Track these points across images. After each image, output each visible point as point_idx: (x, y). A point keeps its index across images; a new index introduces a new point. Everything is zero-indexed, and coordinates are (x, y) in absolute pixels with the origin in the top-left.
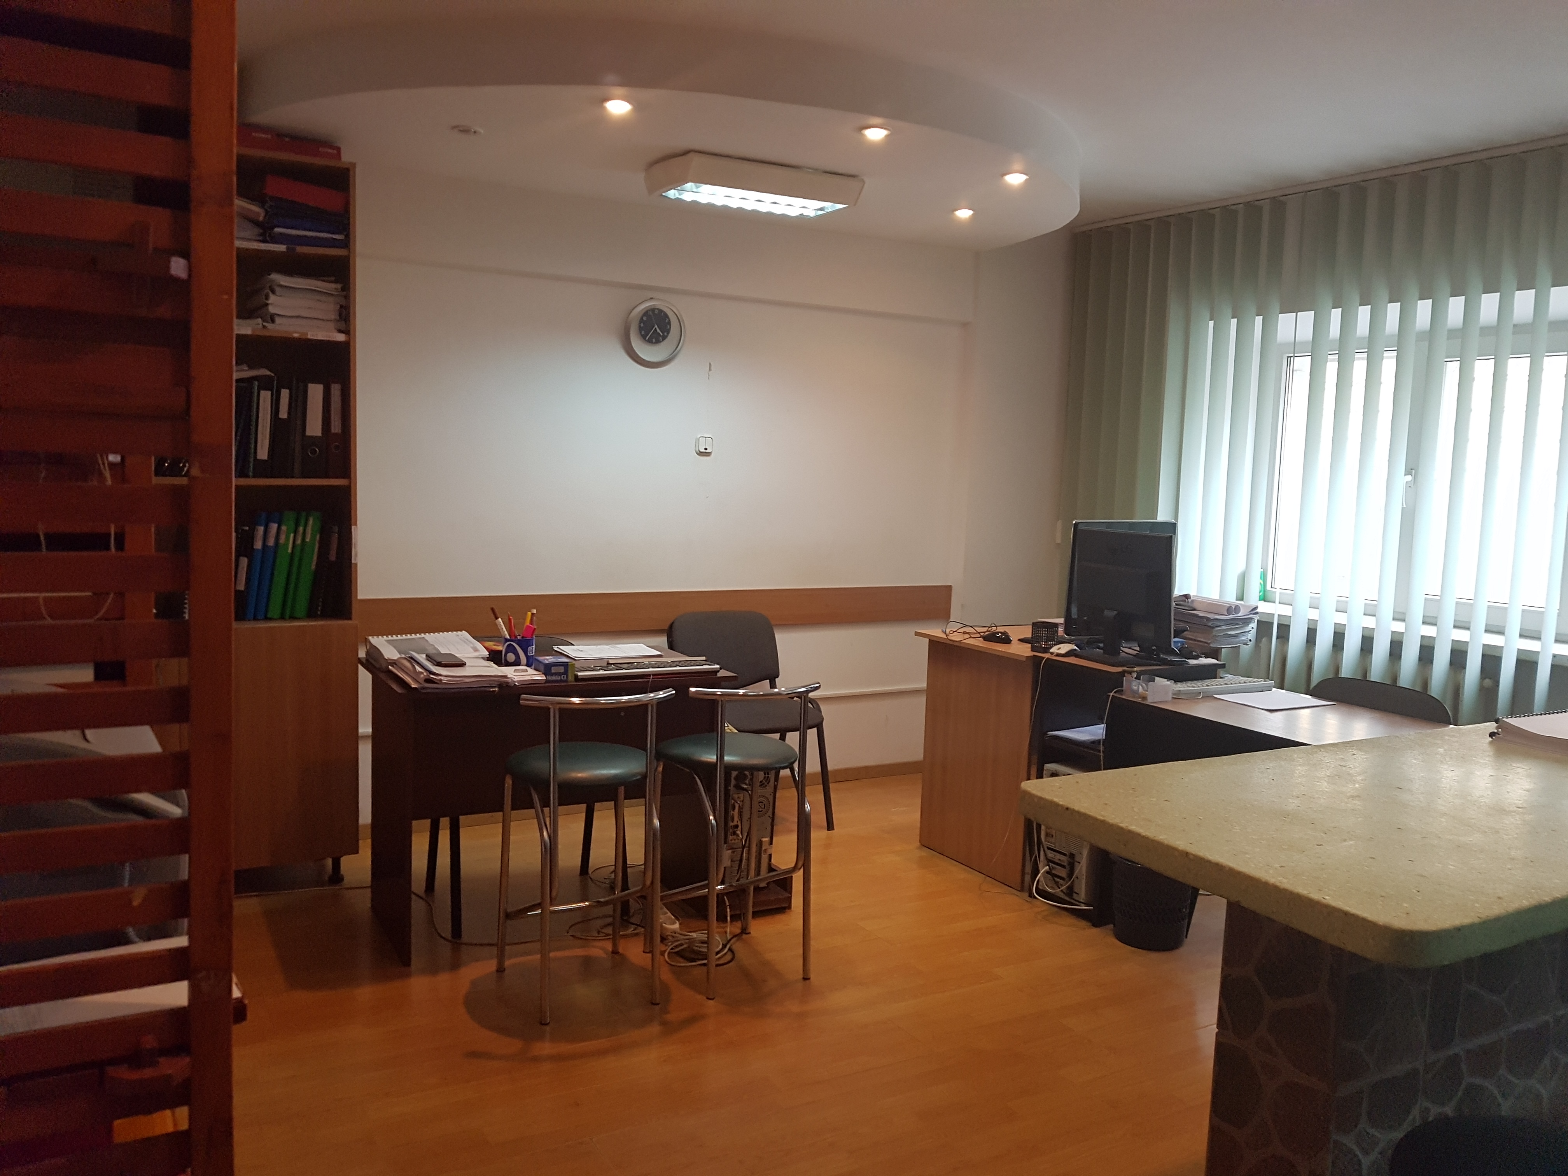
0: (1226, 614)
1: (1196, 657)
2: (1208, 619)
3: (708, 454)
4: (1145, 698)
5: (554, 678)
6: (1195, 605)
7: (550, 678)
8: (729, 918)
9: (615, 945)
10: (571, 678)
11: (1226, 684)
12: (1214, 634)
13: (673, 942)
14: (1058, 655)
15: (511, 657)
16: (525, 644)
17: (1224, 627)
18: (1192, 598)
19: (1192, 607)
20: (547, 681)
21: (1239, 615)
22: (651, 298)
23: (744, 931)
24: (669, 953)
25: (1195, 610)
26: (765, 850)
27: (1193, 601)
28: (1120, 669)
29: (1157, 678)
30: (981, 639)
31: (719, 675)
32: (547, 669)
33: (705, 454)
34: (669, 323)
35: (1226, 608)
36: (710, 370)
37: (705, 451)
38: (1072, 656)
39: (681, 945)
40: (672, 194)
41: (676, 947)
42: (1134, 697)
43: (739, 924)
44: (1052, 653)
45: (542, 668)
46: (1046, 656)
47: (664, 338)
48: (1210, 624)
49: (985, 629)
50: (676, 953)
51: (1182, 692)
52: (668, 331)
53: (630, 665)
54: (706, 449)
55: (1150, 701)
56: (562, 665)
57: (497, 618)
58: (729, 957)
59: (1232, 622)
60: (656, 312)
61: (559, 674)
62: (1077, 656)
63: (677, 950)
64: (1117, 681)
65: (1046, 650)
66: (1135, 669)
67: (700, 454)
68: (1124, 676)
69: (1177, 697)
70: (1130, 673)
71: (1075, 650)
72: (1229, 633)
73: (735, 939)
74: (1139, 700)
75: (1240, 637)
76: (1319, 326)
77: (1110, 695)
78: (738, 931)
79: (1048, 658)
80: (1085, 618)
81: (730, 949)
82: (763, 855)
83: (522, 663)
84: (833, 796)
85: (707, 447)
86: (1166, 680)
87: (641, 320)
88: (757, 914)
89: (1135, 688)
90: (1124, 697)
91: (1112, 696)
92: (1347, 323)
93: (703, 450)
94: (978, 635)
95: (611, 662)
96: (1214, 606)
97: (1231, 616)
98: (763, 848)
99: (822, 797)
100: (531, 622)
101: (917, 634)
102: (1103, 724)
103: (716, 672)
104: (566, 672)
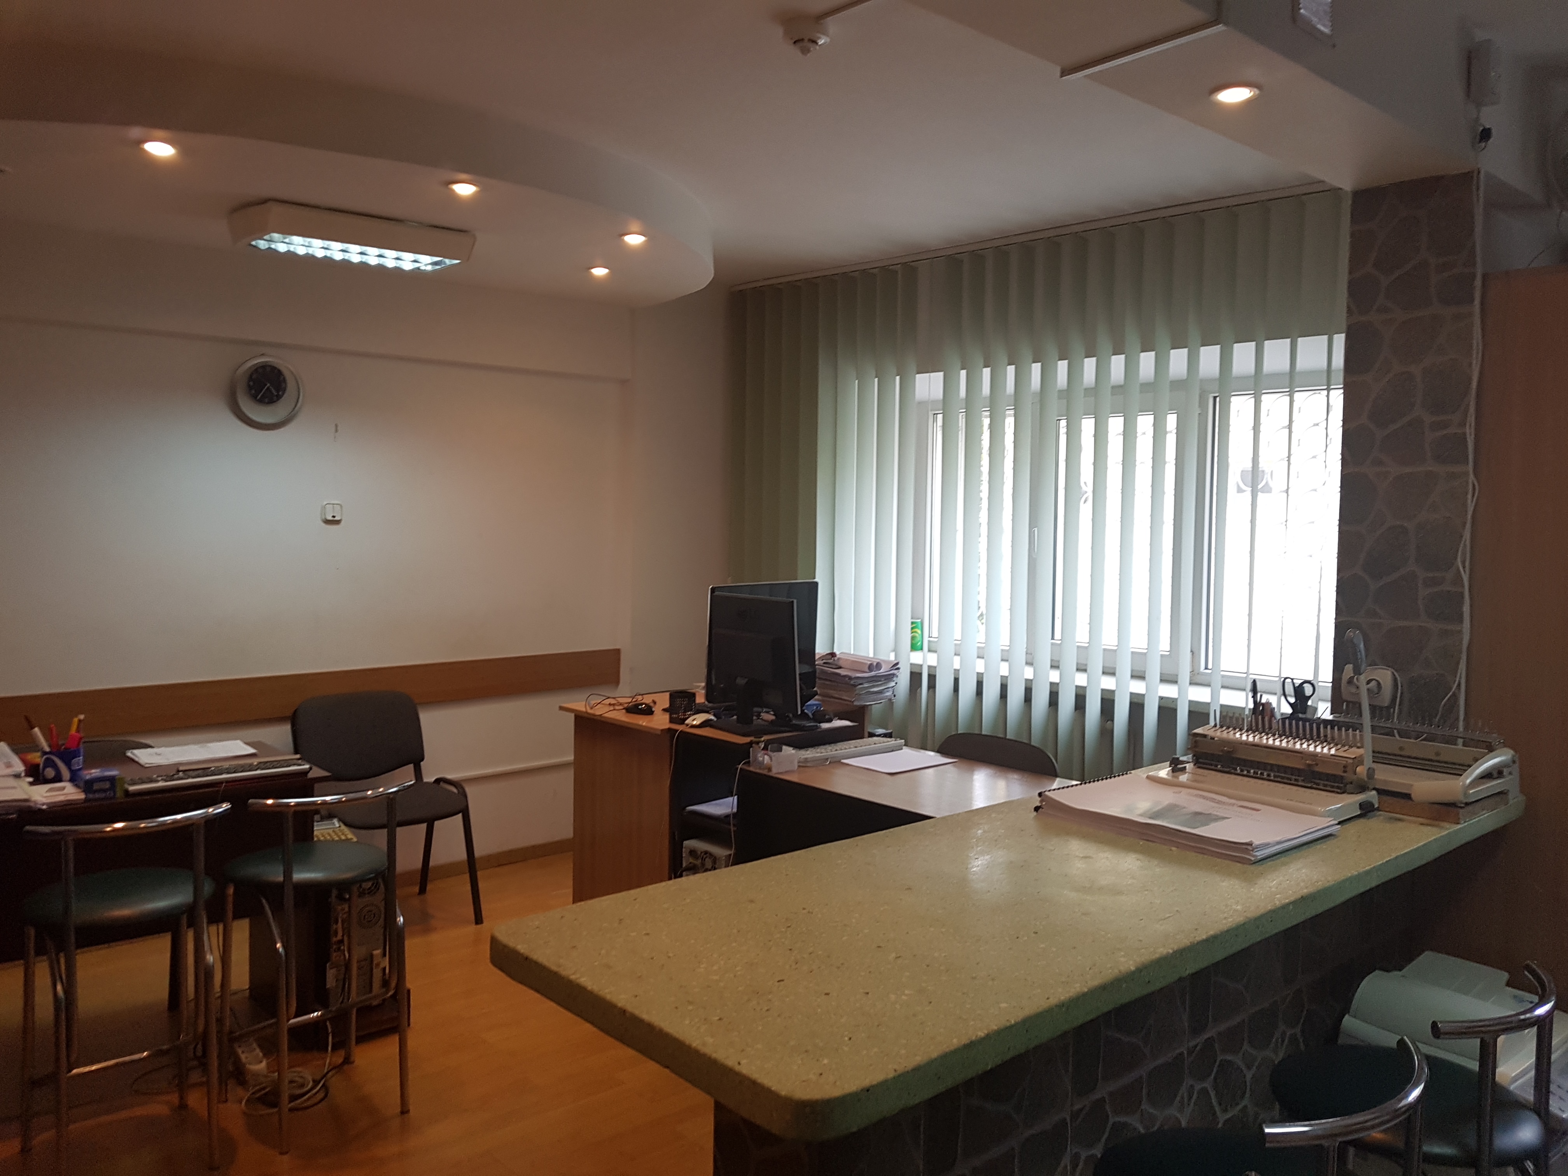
0: (867, 670)
1: (830, 721)
2: (850, 678)
3: (338, 522)
4: (770, 769)
5: (97, 796)
6: (841, 663)
7: (91, 796)
8: (330, 1049)
9: (181, 1098)
10: (119, 794)
11: (856, 747)
12: (857, 692)
13: (255, 1086)
14: (693, 726)
15: (50, 773)
16: (67, 756)
17: (866, 685)
18: (838, 656)
19: (836, 665)
20: (86, 800)
21: (881, 671)
22: (263, 355)
23: (347, 1060)
24: (248, 1101)
25: (840, 668)
26: (378, 965)
27: (839, 659)
28: (747, 740)
29: (784, 747)
30: (624, 711)
31: (310, 775)
32: (88, 786)
33: (334, 522)
34: (284, 380)
35: (867, 666)
36: (336, 431)
37: (332, 519)
38: (706, 726)
39: (264, 1088)
40: (262, 244)
41: (260, 1090)
42: (760, 768)
43: (342, 1053)
44: (687, 725)
45: (82, 784)
46: (680, 728)
47: (279, 397)
48: (852, 682)
49: (630, 700)
50: (259, 1099)
51: (809, 760)
52: (284, 390)
53: (205, 772)
54: (334, 517)
55: (774, 772)
56: (107, 780)
57: (32, 728)
58: (321, 1095)
59: (875, 679)
60: (268, 369)
61: (105, 791)
62: (712, 726)
63: (258, 1095)
64: (744, 752)
65: (682, 722)
66: (762, 739)
67: (327, 522)
68: (752, 747)
69: (804, 765)
70: (758, 743)
71: (711, 720)
72: (872, 690)
73: (333, 1072)
74: (765, 772)
75: (884, 693)
76: (949, 386)
77: (737, 768)
78: (340, 1060)
79: (681, 731)
80: (722, 686)
81: (324, 1085)
82: (375, 970)
83: (64, 779)
84: (481, 885)
85: (334, 515)
86: (792, 748)
87: (250, 378)
88: (360, 1040)
89: (761, 759)
90: (751, 769)
91: (741, 768)
92: (972, 384)
93: (330, 518)
94: (621, 707)
95: (181, 768)
96: (856, 665)
97: (873, 673)
98: (375, 962)
99: (468, 887)
100: (78, 731)
101: (561, 708)
102: (732, 796)
103: (305, 773)
104: (113, 787)
